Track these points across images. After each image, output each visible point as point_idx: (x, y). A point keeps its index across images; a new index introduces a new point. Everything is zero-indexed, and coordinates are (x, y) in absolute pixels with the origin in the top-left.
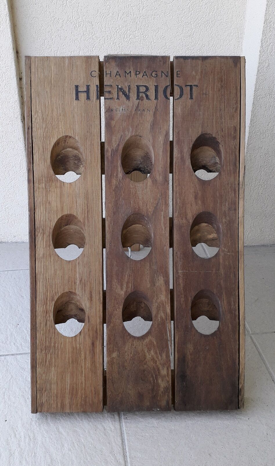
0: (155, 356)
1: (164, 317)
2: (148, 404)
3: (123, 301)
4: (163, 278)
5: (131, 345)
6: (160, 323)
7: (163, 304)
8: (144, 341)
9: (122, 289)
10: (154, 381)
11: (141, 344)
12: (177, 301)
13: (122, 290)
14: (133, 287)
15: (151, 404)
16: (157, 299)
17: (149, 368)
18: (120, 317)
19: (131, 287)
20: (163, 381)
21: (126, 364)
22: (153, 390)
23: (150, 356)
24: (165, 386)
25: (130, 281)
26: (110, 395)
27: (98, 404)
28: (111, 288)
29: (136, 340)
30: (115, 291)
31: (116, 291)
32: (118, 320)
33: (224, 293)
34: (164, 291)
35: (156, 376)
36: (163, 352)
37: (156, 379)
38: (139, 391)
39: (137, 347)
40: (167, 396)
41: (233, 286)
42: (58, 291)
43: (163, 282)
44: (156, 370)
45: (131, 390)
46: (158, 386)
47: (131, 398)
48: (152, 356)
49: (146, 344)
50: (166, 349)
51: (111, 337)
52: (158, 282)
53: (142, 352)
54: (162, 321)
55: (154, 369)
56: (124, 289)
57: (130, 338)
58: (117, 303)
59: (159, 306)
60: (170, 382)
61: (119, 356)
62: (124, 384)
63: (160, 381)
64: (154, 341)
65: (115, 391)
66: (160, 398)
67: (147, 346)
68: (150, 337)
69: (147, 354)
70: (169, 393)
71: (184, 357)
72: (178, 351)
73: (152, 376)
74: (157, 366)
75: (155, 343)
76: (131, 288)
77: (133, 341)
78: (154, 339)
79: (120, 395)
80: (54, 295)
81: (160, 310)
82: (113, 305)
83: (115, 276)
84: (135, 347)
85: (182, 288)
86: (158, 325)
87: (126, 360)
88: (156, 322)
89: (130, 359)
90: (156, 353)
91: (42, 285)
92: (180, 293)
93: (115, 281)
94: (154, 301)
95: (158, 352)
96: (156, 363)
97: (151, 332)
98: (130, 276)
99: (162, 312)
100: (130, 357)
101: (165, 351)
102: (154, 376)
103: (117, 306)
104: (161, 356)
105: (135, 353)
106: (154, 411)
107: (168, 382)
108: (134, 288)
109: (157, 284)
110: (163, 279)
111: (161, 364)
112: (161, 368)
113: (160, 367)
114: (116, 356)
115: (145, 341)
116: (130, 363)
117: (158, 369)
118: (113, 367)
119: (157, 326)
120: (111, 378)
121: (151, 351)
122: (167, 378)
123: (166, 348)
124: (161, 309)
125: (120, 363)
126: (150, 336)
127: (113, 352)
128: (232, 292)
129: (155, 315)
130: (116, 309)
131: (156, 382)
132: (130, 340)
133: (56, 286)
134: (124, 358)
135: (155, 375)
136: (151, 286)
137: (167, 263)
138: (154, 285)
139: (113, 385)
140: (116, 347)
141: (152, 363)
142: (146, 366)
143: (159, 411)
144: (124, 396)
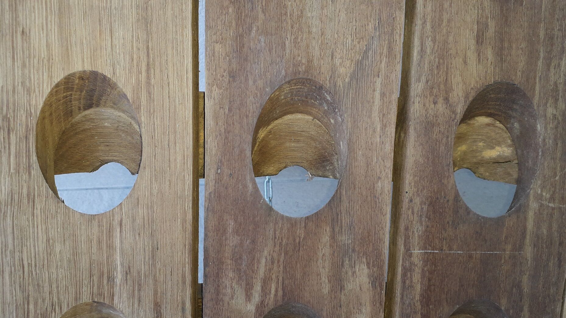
4: (369, 268)
9: (248, 297)
14: (280, 293)
19: (276, 291)
25: (274, 277)
28: (218, 295)
30: (228, 303)
33: (526, 309)
34: (368, 304)
41: (552, 291)
42: (58, 299)
43: (368, 280)
52: (352, 279)
56: (256, 298)
76: (276, 295)
80: (49, 309)
83: (229, 262)
85: (417, 297)
91: (11, 282)
93: (231, 274)
98: (273, 263)
108: (284, 295)
109: (349, 286)
110: (366, 271)
128: (546, 307)
133: (54, 286)
136: (332, 291)
137: (382, 228)
138: (342, 288)
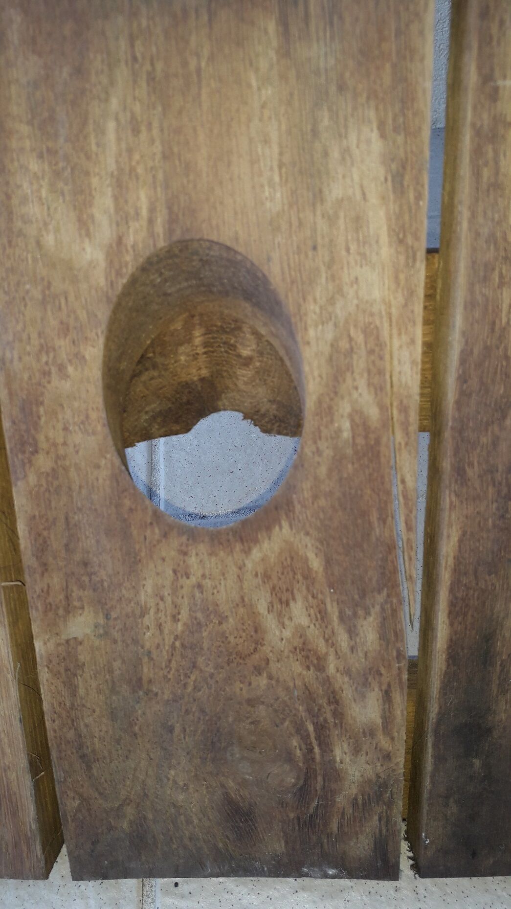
0: (313, 633)
1: (373, 413)
2: (280, 847)
3: (99, 315)
5: (175, 572)
6: (349, 451)
7: (371, 332)
8: (247, 552)
10: (311, 750)
11: (233, 570)
12: (471, 305)
13: (88, 235)
15: (294, 849)
16: (332, 301)
17: (282, 693)
18: (94, 415)
20: (356, 751)
21: (147, 671)
22: (303, 792)
23: (287, 633)
24: (370, 773)
26: (78, 810)
27: (16, 845)
29: (202, 548)
31: (49, 240)
32: (77, 438)
35: (321, 729)
36: (361, 612)
37: (320, 745)
38: (226, 795)
39: (208, 583)
40: (376, 818)
44: (323, 702)
45: (185, 788)
46: (333, 775)
47: (189, 822)
48: (300, 633)
49: (260, 570)
50: (380, 598)
51: (45, 533)
53: (241, 610)
54: (360, 441)
55: (309, 696)
57: (165, 535)
58: (65, 329)
59: (344, 345)
60: (400, 759)
61: (106, 633)
62: (143, 764)
63: (340, 752)
64: (311, 555)
65: (101, 794)
66: (340, 826)
67: (267, 577)
68: (283, 533)
69: (270, 622)
70: (390, 804)
71: (488, 638)
72: (452, 605)
73: (299, 729)
74: (327, 682)
75: (316, 564)
77: (185, 554)
78: (307, 540)
79: (130, 811)
81: (349, 368)
82: (35, 341)
84: (200, 586)
86: (338, 461)
87: (149, 652)
88: (323, 445)
89: (173, 647)
90: (322, 615)
92: (497, 249)
94: (312, 309)
95: (333, 610)
96: (320, 667)
97: (289, 503)
99: (362, 383)
100: (169, 640)
101: (378, 608)
102: (311, 728)
103: (63, 345)
104: (352, 632)
105: (199, 615)
106: (307, 875)
107: (388, 757)
111: (347, 672)
112: (347, 693)
113: (345, 686)
114: (88, 631)
115: (256, 554)
116: (174, 664)
117: (334, 699)
118: (76, 687)
119: (330, 471)
120: (71, 735)
121: (292, 604)
122: (384, 742)
123: (379, 592)
124: (360, 362)
125: (117, 664)
126: (285, 524)
127: (69, 610)
129: (320, 402)
130: (61, 368)
131: (322, 756)
132: (169, 550)
134: (136, 642)
135: (315, 725)
139: (89, 768)
140: (82, 587)
141: (297, 668)
142: (263, 681)
143: (333, 877)
144: (150, 816)
